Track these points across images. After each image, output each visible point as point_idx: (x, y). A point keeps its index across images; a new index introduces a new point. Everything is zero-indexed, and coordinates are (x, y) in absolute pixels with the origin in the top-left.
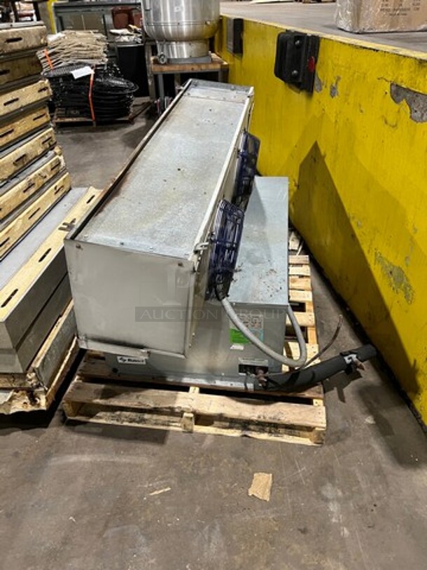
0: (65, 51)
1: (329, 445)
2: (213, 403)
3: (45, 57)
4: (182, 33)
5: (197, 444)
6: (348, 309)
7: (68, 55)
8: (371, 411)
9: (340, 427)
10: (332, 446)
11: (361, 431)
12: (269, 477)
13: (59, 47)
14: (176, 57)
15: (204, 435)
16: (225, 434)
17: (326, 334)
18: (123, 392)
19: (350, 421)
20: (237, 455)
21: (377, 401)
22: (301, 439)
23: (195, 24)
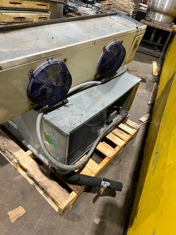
0: (114, 5)
1: (65, 218)
2: (29, 162)
3: (106, 5)
4: (163, 9)
5: (13, 176)
6: (141, 161)
7: (115, 7)
8: (103, 217)
9: (79, 214)
10: (66, 219)
11: (87, 223)
12: (24, 212)
13: (113, 3)
14: (155, 20)
15: (20, 174)
16: (28, 180)
17: (119, 166)
18: (2, 135)
19: (87, 215)
20: (22, 192)
21: (111, 214)
22: (55, 205)
23: (171, 7)
